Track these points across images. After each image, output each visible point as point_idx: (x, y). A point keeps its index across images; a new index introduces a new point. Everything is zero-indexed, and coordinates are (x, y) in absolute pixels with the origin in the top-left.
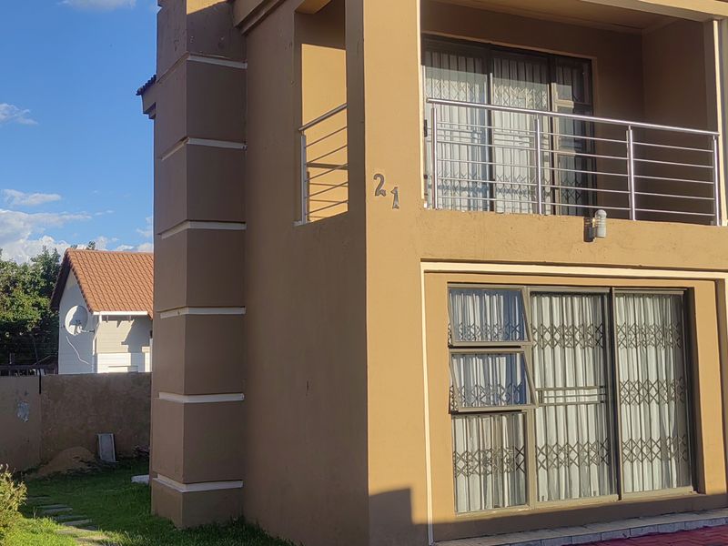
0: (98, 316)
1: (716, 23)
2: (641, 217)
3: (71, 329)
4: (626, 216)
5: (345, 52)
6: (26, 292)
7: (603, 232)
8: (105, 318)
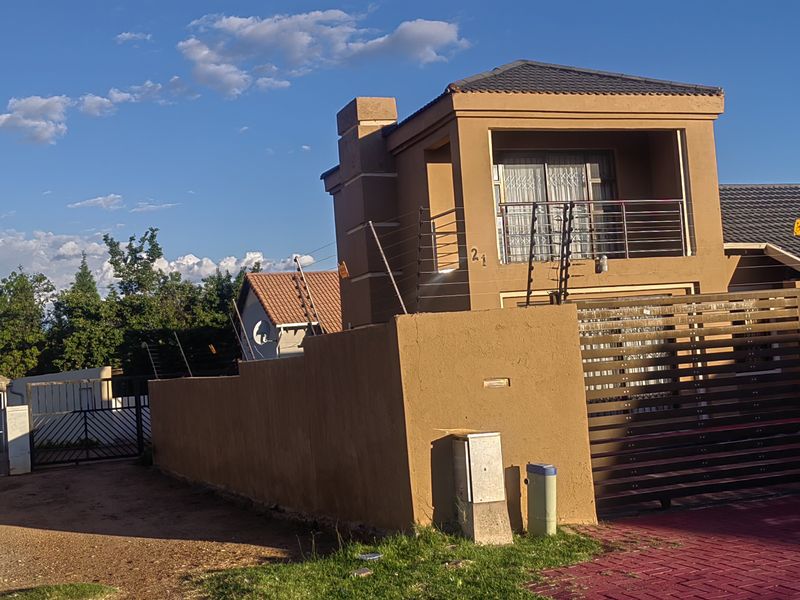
0: (280, 329)
1: (678, 132)
2: (632, 256)
3: (257, 339)
4: (623, 256)
5: (450, 165)
6: (204, 310)
7: (606, 268)
8: (285, 329)
